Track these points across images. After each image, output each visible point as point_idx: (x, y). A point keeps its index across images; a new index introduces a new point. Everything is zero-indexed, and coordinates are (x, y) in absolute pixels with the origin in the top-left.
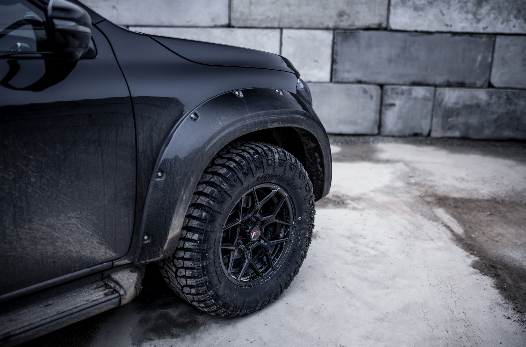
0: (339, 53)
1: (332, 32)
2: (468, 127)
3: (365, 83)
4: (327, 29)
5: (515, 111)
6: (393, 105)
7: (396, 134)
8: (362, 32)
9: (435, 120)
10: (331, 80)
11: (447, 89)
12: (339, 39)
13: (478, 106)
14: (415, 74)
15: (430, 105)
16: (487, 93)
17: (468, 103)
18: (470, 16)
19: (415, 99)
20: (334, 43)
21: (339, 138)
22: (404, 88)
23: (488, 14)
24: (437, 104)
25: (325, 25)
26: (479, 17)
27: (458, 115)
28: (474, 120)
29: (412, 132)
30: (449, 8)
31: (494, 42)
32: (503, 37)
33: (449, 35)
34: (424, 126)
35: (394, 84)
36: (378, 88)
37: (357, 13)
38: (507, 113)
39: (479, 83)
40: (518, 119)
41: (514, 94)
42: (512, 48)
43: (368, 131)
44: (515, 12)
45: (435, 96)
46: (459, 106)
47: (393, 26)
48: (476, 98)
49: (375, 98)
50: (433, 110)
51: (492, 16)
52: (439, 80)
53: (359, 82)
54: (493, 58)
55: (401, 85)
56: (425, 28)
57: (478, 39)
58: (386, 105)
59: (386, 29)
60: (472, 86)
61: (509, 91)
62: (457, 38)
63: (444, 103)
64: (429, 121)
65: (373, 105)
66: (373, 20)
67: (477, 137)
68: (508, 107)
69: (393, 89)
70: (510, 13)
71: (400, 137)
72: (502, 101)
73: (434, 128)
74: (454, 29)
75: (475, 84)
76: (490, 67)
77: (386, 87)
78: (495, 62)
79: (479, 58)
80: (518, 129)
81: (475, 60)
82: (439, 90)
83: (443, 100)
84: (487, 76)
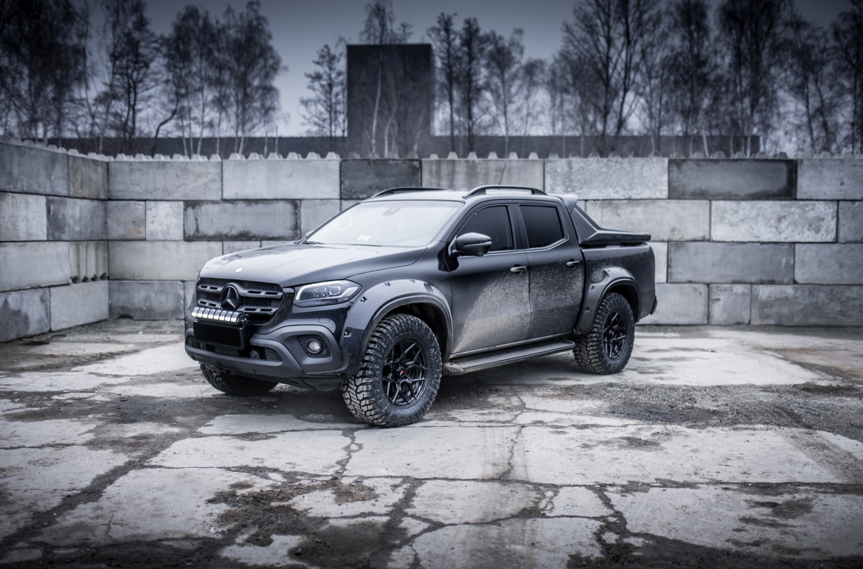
0: (673, 259)
1: (666, 244)
2: (780, 316)
3: (695, 283)
4: (662, 241)
5: (817, 302)
6: (719, 300)
7: (723, 324)
8: (690, 243)
9: (753, 311)
10: (667, 282)
11: (761, 286)
12: (673, 249)
13: (787, 299)
14: (733, 274)
15: (748, 298)
16: (793, 288)
17: (779, 296)
18: (774, 230)
19: (736, 294)
20: (668, 252)
21: (676, 328)
22: (726, 286)
23: (787, 228)
24: (753, 298)
25: (661, 239)
26: (780, 230)
27: (771, 306)
28: (785, 310)
29: (735, 322)
30: (757, 224)
31: (794, 248)
32: (801, 245)
33: (758, 244)
34: (745, 316)
35: (718, 283)
36: (706, 286)
37: (686, 229)
38: (811, 304)
39: (786, 280)
40: (821, 309)
41: (815, 288)
42: (809, 253)
43: (700, 322)
44: (807, 226)
45: (751, 292)
46: (771, 299)
47: (714, 238)
48: (785, 292)
49: (703, 295)
50: (751, 303)
51: (790, 229)
52: (754, 279)
53: (690, 282)
54: (794, 261)
55: (724, 284)
56: (739, 239)
57: (781, 247)
58: (713, 300)
59: (709, 241)
60: (781, 283)
61: (810, 286)
62: (765, 246)
63: (759, 297)
64: (748, 312)
65: (702, 300)
66: (699, 234)
67: (789, 324)
68: (811, 299)
69: (717, 287)
70: (803, 227)
71: (725, 326)
72: (806, 294)
73: (753, 318)
74: (761, 240)
75: (782, 281)
76: (793, 267)
77: (712, 286)
78: (796, 264)
79: (784, 261)
80: (821, 317)
81: (780, 263)
82: (755, 287)
83: (758, 295)
84: (792, 275)
